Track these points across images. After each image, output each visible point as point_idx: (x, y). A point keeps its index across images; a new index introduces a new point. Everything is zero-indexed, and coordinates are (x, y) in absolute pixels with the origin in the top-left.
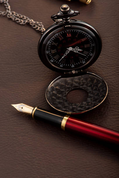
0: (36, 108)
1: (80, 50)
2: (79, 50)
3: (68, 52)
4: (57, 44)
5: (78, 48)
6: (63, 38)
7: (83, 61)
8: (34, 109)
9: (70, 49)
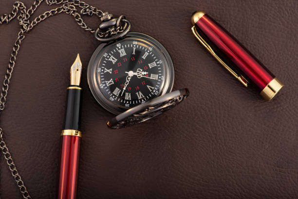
0: (80, 88)
1: (145, 73)
2: (143, 73)
3: (129, 78)
4: (111, 70)
5: (141, 70)
6: (116, 60)
7: (154, 91)
8: (78, 86)
9: (131, 74)
